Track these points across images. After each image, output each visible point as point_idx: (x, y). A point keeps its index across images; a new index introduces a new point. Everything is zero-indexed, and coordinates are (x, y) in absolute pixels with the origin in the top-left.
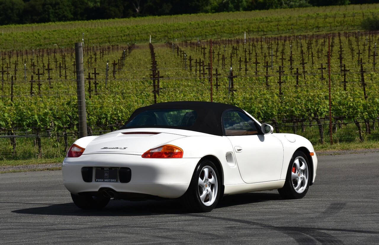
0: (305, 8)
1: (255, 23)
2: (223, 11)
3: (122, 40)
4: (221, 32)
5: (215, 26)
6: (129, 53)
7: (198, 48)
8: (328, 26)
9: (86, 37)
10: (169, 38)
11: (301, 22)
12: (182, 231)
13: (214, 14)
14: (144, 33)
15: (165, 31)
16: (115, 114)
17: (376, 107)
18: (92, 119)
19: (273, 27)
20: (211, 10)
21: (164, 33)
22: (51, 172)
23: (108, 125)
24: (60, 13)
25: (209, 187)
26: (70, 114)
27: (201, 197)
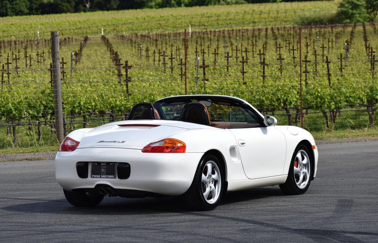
0: (241, 5)
1: (197, 18)
2: (166, 7)
3: (74, 33)
4: (166, 26)
5: (159, 20)
6: (85, 44)
7: (149, 40)
8: (263, 22)
9: (41, 30)
10: (117, 31)
11: (239, 17)
12: (193, 234)
13: (158, 10)
14: (95, 27)
15: (114, 25)
16: (89, 103)
17: (343, 97)
18: (66, 108)
19: (213, 22)
20: (156, 5)
21: (113, 26)
22: (30, 162)
23: (82, 114)
24: (17, 8)
25: (212, 183)
26: (44, 103)
27: (204, 194)
